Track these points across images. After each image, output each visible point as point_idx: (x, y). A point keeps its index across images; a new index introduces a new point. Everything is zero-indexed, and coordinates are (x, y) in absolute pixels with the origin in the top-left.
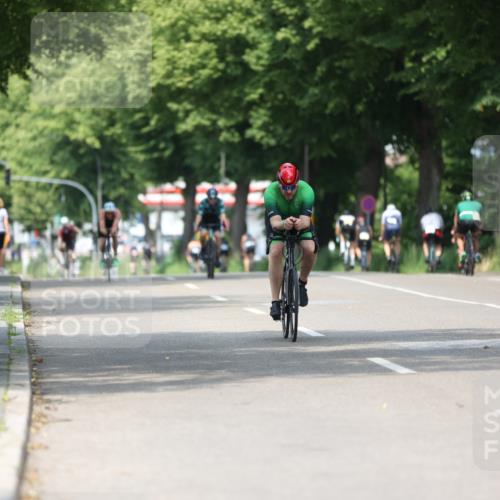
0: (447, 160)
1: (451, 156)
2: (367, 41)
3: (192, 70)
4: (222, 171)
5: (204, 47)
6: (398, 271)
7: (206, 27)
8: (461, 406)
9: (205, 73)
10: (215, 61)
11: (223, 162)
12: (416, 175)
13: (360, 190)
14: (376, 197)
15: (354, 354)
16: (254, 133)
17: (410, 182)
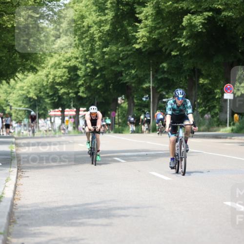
0: (135, 101)
1: (137, 100)
2: (113, 68)
3: (61, 77)
4: (72, 105)
5: (64, 70)
6: (122, 133)
7: (64, 63)
8: (139, 171)
9: (64, 78)
10: (67, 74)
11: (72, 103)
12: (127, 106)
13: (111, 110)
14: (116, 112)
15: (109, 157)
16: (80, 94)
17: (125, 107)
